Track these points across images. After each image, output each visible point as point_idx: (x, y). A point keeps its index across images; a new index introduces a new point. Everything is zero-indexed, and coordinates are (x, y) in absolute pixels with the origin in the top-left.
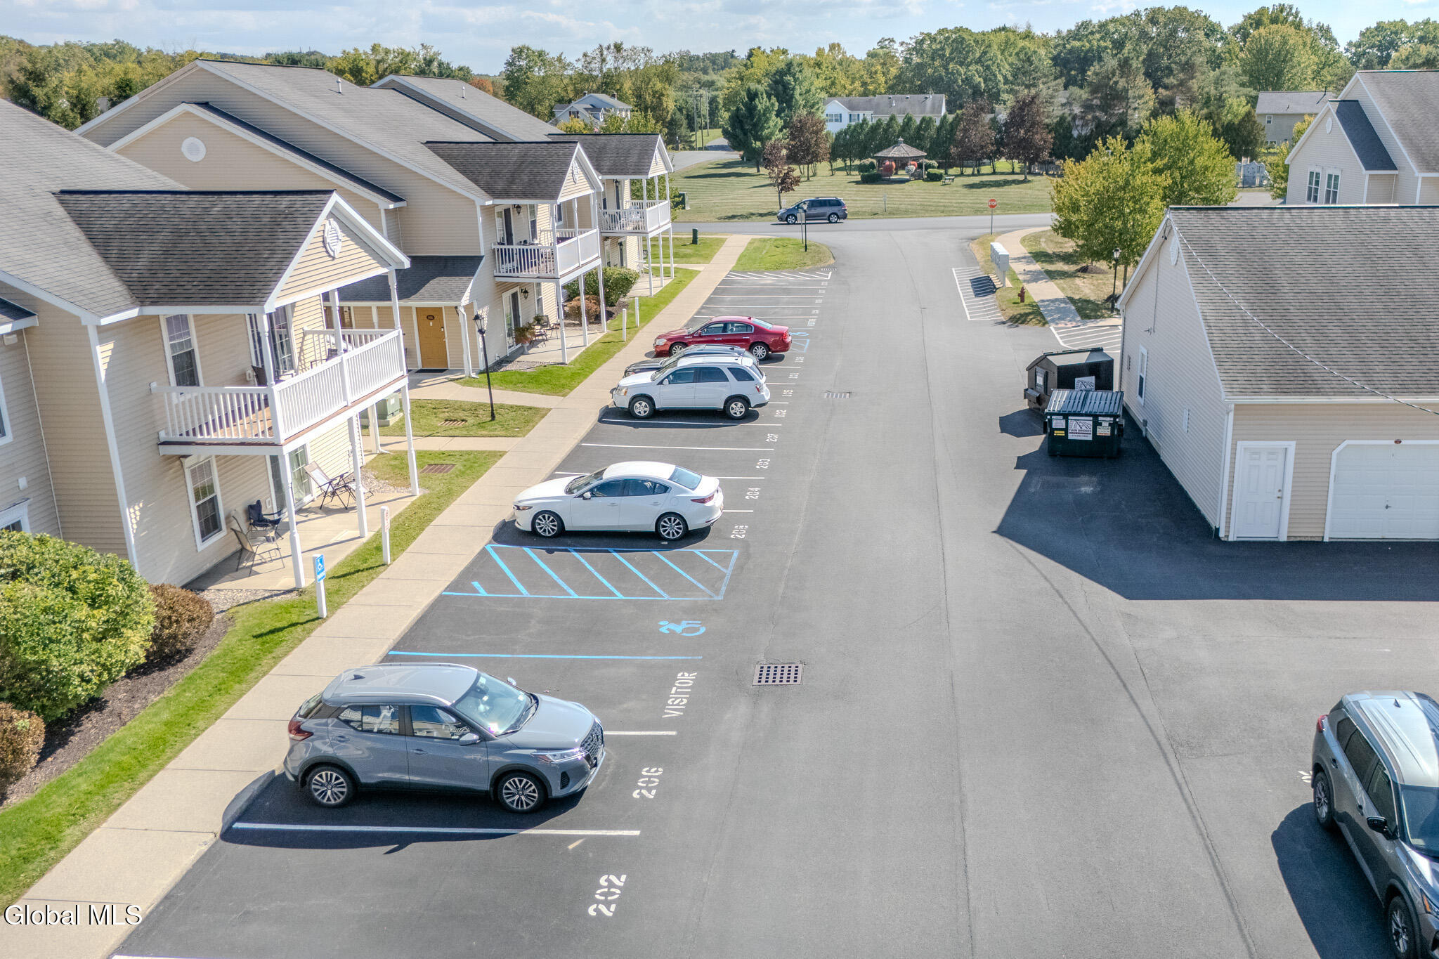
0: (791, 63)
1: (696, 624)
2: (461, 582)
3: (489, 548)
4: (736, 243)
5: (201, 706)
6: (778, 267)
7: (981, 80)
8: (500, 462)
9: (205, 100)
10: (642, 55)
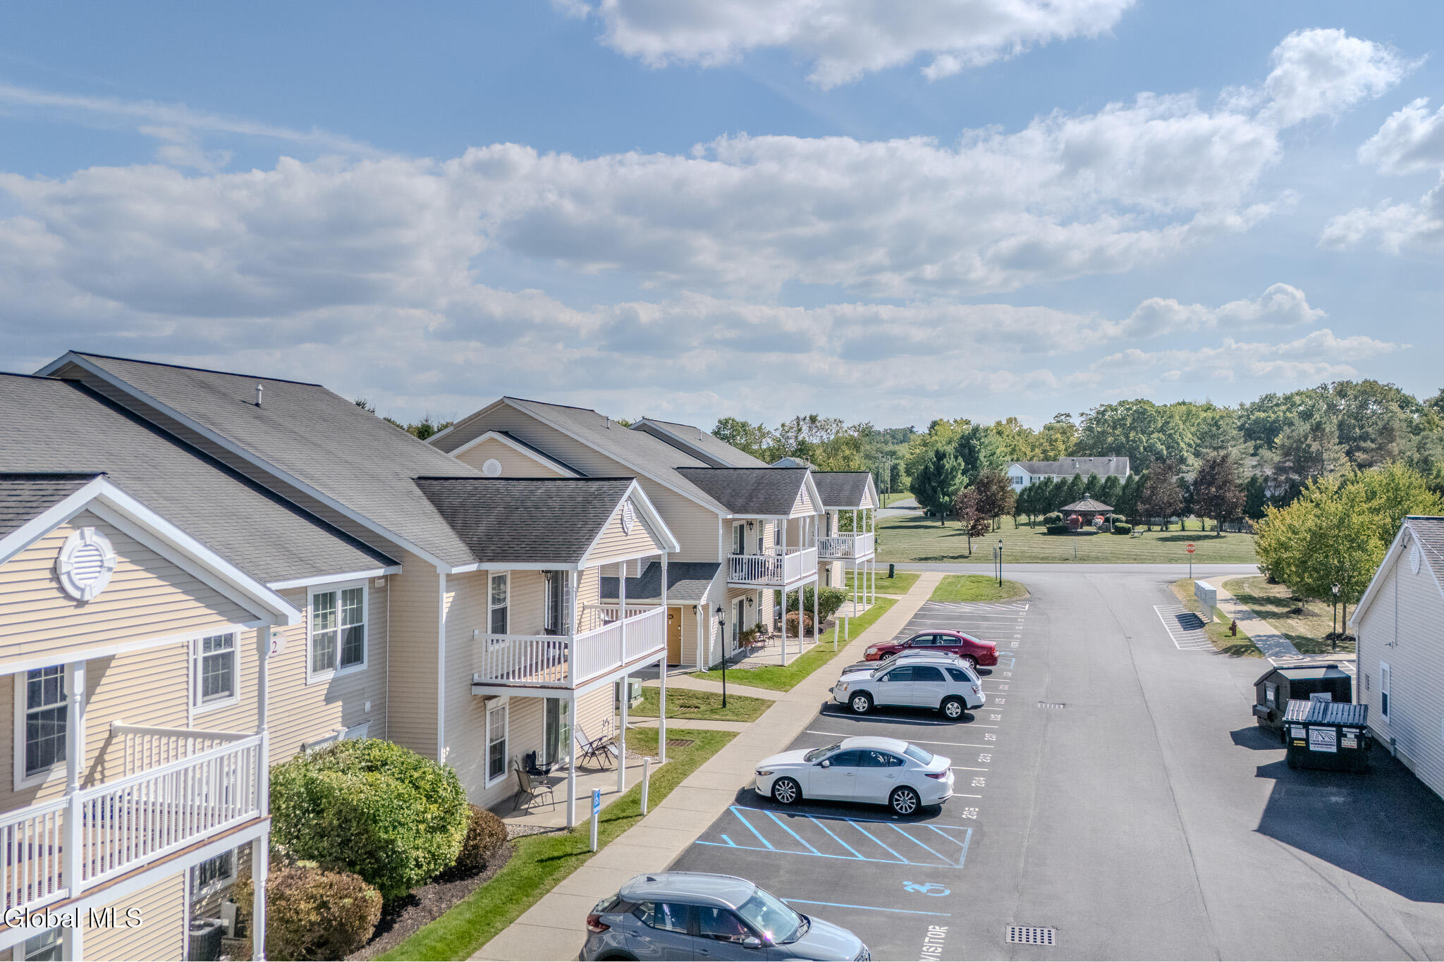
0: (977, 428)
1: (939, 886)
2: (710, 834)
3: (732, 808)
4: (930, 579)
5: (497, 911)
6: (975, 599)
7: (1164, 447)
8: (735, 741)
9: (506, 430)
10: (834, 426)
